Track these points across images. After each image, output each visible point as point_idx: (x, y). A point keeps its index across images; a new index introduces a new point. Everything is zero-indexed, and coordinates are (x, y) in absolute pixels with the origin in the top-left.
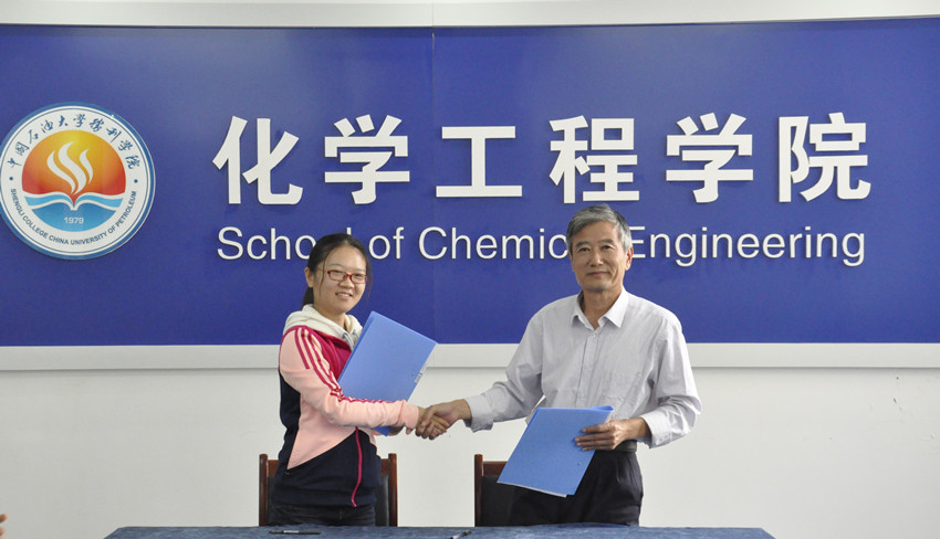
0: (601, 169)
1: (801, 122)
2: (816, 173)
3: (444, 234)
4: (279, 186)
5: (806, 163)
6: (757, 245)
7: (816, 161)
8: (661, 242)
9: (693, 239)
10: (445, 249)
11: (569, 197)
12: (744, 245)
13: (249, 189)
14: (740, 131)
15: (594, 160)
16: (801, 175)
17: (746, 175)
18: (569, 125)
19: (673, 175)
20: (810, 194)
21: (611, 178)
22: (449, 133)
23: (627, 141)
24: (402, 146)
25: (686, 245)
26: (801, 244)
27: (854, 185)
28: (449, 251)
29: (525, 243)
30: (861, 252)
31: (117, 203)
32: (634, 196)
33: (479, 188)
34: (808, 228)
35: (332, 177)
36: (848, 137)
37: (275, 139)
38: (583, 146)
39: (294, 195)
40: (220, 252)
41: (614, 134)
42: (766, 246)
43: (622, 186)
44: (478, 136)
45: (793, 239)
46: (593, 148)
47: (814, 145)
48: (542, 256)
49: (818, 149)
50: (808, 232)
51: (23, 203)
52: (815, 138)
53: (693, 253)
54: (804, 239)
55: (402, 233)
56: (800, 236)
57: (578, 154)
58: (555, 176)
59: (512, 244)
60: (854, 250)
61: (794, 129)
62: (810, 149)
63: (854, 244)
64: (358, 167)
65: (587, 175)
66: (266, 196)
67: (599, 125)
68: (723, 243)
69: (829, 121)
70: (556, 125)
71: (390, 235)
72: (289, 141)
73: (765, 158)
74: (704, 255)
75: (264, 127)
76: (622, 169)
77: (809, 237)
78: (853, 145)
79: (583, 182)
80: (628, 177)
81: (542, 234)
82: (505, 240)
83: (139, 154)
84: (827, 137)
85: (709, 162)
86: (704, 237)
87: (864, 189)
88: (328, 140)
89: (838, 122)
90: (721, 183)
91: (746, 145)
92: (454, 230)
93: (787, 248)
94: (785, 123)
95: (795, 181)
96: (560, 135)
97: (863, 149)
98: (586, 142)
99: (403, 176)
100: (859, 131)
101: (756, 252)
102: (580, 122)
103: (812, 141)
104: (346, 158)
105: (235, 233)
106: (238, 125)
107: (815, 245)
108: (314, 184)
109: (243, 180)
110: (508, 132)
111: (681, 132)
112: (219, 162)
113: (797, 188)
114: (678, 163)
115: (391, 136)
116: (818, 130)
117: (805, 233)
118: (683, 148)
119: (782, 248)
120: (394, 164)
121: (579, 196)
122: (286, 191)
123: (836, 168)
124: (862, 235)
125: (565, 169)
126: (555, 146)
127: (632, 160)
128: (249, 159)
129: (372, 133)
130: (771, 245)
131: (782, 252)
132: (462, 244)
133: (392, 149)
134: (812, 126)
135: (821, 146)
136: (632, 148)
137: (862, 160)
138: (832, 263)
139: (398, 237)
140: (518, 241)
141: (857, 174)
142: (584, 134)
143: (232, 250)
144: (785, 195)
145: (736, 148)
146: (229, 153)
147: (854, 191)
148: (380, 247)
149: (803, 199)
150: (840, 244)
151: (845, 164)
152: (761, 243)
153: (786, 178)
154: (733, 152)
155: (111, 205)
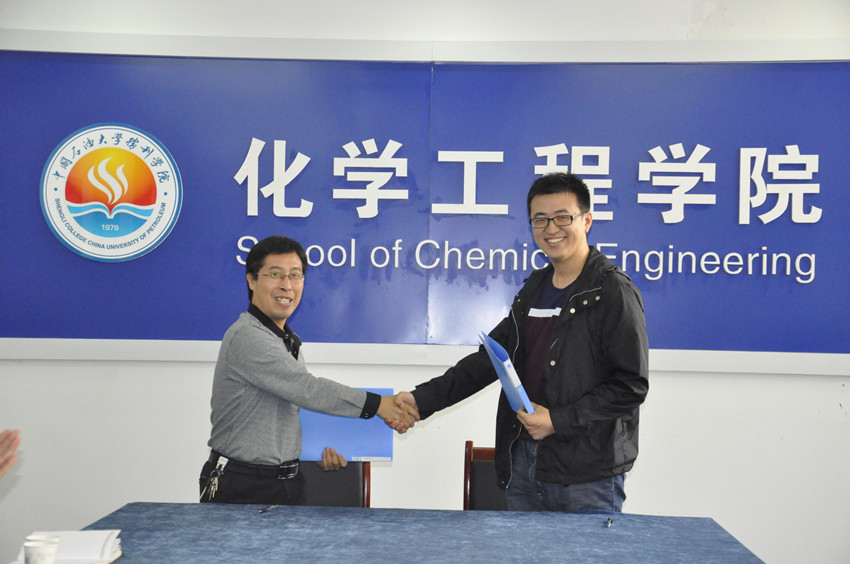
1: (760, 153)
2: (772, 199)
3: (438, 247)
4: (292, 200)
5: (764, 190)
6: (718, 262)
7: (773, 188)
8: (631, 258)
9: (661, 255)
10: (438, 260)
12: (707, 262)
13: (266, 203)
14: (705, 160)
16: (759, 200)
17: (710, 199)
18: (551, 151)
19: (644, 198)
20: (766, 218)
22: (444, 156)
23: (603, 167)
24: (402, 167)
25: (654, 261)
26: (758, 262)
27: (807, 210)
28: (442, 260)
29: (510, 257)
30: (812, 271)
31: (149, 213)
32: (608, 215)
33: (469, 205)
34: (764, 248)
35: (339, 194)
36: (802, 167)
37: (290, 158)
39: (305, 209)
40: (238, 258)
41: (591, 160)
42: (726, 263)
43: (598, 207)
44: (470, 159)
45: (751, 258)
47: (771, 174)
48: (525, 268)
49: (775, 177)
50: (765, 252)
51: (65, 211)
52: (773, 168)
53: (660, 268)
54: (760, 258)
55: (400, 245)
56: (757, 255)
59: (498, 257)
60: (806, 268)
61: (753, 159)
62: (768, 178)
63: (806, 264)
64: (362, 185)
66: (280, 210)
67: (579, 152)
68: (687, 260)
69: (785, 153)
70: (540, 151)
71: (390, 247)
72: (302, 161)
73: (727, 184)
74: (670, 270)
75: (280, 147)
76: (600, 191)
77: (765, 256)
78: (807, 175)
80: (603, 199)
81: (525, 248)
82: (492, 253)
83: (169, 170)
84: (783, 167)
85: (676, 187)
86: (671, 254)
87: (816, 214)
88: (337, 161)
89: (793, 154)
90: (687, 207)
91: (710, 172)
92: (447, 243)
93: (745, 265)
94: (746, 153)
95: (754, 206)
96: (543, 161)
97: (816, 178)
98: (566, 167)
99: (402, 194)
100: (812, 162)
101: (717, 269)
102: (562, 149)
103: (769, 170)
104: (352, 177)
105: (251, 241)
106: (257, 146)
107: (770, 264)
108: (322, 198)
109: (260, 194)
110: (497, 157)
111: (652, 160)
112: (239, 178)
113: (755, 212)
114: (648, 187)
115: (393, 158)
116: (775, 161)
117: (762, 253)
118: (653, 174)
119: (740, 266)
120: (395, 183)
122: (298, 205)
123: (791, 195)
124: (814, 256)
126: (538, 169)
127: (607, 184)
128: (266, 175)
129: (376, 155)
130: (731, 262)
131: (741, 269)
132: (453, 256)
133: (393, 170)
134: (770, 156)
135: (778, 175)
136: (607, 173)
137: (815, 188)
138: (784, 280)
139: (397, 248)
140: (504, 254)
141: (809, 201)
142: (564, 160)
144: (744, 218)
145: (701, 175)
146: (248, 171)
147: (807, 215)
148: (380, 256)
149: (761, 222)
150: (793, 263)
151: (799, 191)
152: (722, 261)
153: (746, 203)
154: (698, 178)
155: (142, 215)
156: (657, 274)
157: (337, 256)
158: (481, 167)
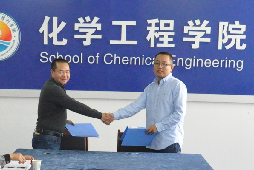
0: (162, 36)
1: (226, 24)
2: (230, 41)
3: (112, 56)
4: (60, 39)
5: (227, 37)
6: (210, 63)
7: (230, 37)
8: (180, 61)
9: (191, 60)
10: (112, 61)
11: (152, 45)
12: (207, 63)
13: (50, 40)
14: (207, 26)
15: (161, 33)
16: (225, 41)
17: (208, 40)
18: (153, 22)
19: (185, 39)
20: (228, 47)
21: (166, 39)
22: (115, 23)
23: (171, 28)
24: (99, 27)
25: (188, 62)
26: (224, 63)
27: (241, 45)
28: (113, 62)
29: (138, 60)
30: (242, 67)
32: (173, 45)
33: (123, 41)
34: (226, 58)
35: (77, 36)
36: (240, 29)
37: (59, 24)
38: (157, 28)
39: (64, 42)
40: (41, 60)
41: (167, 25)
42: (213, 63)
43: (169, 42)
44: (124, 24)
45: (222, 61)
46: (161, 29)
47: (230, 32)
48: (143, 64)
49: (231, 33)
50: (226, 59)
52: (230, 29)
53: (191, 65)
54: (225, 61)
55: (98, 55)
56: (224, 60)
57: (156, 31)
58: (148, 38)
59: (133, 60)
60: (240, 66)
61: (224, 26)
62: (228, 33)
63: (240, 64)
64: (85, 33)
65: (158, 38)
66: (56, 42)
67: (163, 22)
68: (200, 62)
69: (234, 24)
70: (149, 21)
71: (95, 56)
72: (63, 24)
73: (214, 35)
74: (194, 65)
75: (55, 19)
76: (169, 36)
77: (226, 61)
78: (241, 32)
79: (157, 40)
80: (171, 39)
81: (143, 57)
82: (131, 59)
84: (234, 29)
85: (197, 35)
86: (194, 60)
87: (244, 46)
88: (76, 24)
89: (237, 24)
90: (200, 43)
91: (209, 30)
92: (115, 55)
93: (220, 64)
94: (221, 24)
95: (223, 43)
96: (150, 25)
97: (245, 33)
98: (158, 27)
99: (99, 37)
100: (244, 28)
101: (210, 65)
102: (157, 21)
103: (229, 30)
104: (81, 30)
105: (45, 54)
106: (47, 19)
107: (228, 63)
108: (71, 38)
109: (48, 37)
110: (133, 23)
111: (188, 25)
112: (41, 31)
113: (224, 45)
114: (187, 35)
115: (96, 24)
116: (231, 26)
117: (225, 60)
118: (189, 31)
119: (218, 64)
120: (97, 33)
121: (155, 45)
122: (62, 41)
123: (236, 39)
124: (243, 61)
125: (151, 36)
126: (148, 28)
127: (173, 34)
128: (50, 30)
129: (90, 22)
130: (215, 63)
131: (218, 65)
132: (117, 59)
133: (96, 28)
134: (230, 25)
135: (232, 32)
136: (173, 30)
137: (244, 37)
138: (233, 69)
139: (97, 57)
140: (136, 59)
141: (242, 41)
142: (158, 25)
143: (44, 60)
144: (220, 47)
145: (205, 31)
146: (44, 28)
147: (241, 47)
148: (91, 60)
149: (225, 49)
150: (236, 63)
151: (239, 38)
152: (212, 62)
153: (221, 42)
154: (205, 32)
156: (189, 67)
157: (76, 59)
158: (128, 27)
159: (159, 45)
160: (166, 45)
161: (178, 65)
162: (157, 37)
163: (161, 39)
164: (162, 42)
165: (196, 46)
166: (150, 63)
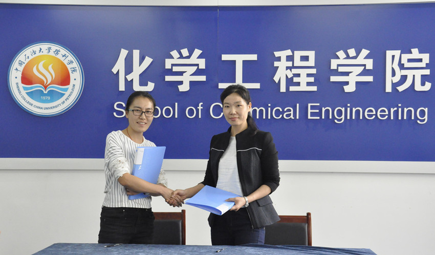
0: (298, 75)
1: (397, 53)
2: (404, 78)
4: (143, 83)
5: (399, 73)
6: (374, 113)
7: (404, 72)
8: (327, 111)
9: (343, 110)
11: (283, 89)
12: (368, 113)
13: (129, 84)
14: (367, 57)
15: (295, 71)
16: (397, 79)
17: (370, 79)
18: (283, 54)
19: (333, 79)
20: (401, 89)
21: (303, 80)
22: (225, 57)
23: (311, 62)
24: (202, 64)
25: (340, 113)
26: (396, 113)
27: (423, 84)
29: (261, 111)
30: (426, 117)
31: (66, 90)
32: (314, 88)
34: (400, 105)
35: (168, 78)
36: (420, 60)
37: (142, 59)
38: (290, 64)
39: (150, 87)
40: (115, 114)
41: (305, 58)
42: (379, 113)
43: (309, 84)
44: (239, 59)
45: (392, 110)
46: (295, 65)
47: (403, 64)
48: (269, 118)
49: (405, 66)
50: (400, 107)
51: (22, 89)
52: (404, 61)
53: (343, 116)
54: (398, 110)
55: (202, 105)
56: (396, 109)
57: (287, 68)
58: (276, 79)
59: (255, 111)
60: (423, 116)
61: (393, 57)
62: (402, 66)
63: (422, 113)
64: (181, 73)
65: (292, 78)
66: (137, 87)
67: (298, 54)
68: (358, 112)
69: (411, 53)
70: (277, 54)
71: (196, 106)
72: (148, 61)
73: (379, 71)
74: (348, 118)
75: (136, 54)
76: (309, 75)
77: (400, 109)
78: (423, 64)
79: (290, 82)
80: (312, 80)
81: (269, 107)
83: (76, 66)
84: (410, 60)
85: (351, 72)
86: (349, 109)
87: (428, 86)
88: (167, 60)
89: (415, 53)
90: (357, 83)
91: (370, 64)
93: (389, 115)
94: (389, 54)
95: (394, 82)
96: (279, 59)
97: (428, 66)
98: (291, 62)
99: (203, 78)
100: (426, 58)
101: (374, 116)
102: (289, 52)
103: (402, 63)
104: (175, 69)
105: (122, 105)
106: (124, 53)
107: (404, 113)
109: (126, 79)
110: (254, 57)
111: (338, 58)
112: (114, 70)
113: (395, 85)
114: (336, 73)
115: (197, 59)
116: (405, 57)
117: (398, 107)
118: (339, 65)
119: (386, 115)
120: (199, 72)
121: (287, 88)
122: (146, 85)
123: (414, 76)
124: (427, 109)
125: (281, 75)
126: (276, 64)
127: (314, 71)
128: (129, 69)
129: (188, 57)
130: (382, 113)
131: (387, 117)
133: (197, 65)
134: (402, 55)
135: (407, 65)
136: (314, 65)
137: (427, 72)
138: (411, 122)
139: (200, 108)
140: (258, 110)
141: (424, 79)
142: (290, 58)
143: (120, 113)
144: (389, 89)
145: (365, 65)
146: (119, 66)
147: (423, 87)
148: (191, 112)
149: (398, 91)
150: (416, 113)
151: (418, 74)
152: (376, 112)
153: (389, 80)
154: (363, 67)
155: (63, 91)
156: (340, 120)
157: (168, 112)
158: (245, 63)
159: (292, 89)
160: (303, 88)
161: (323, 118)
162: (289, 77)
163: (296, 80)
164: (298, 84)
165: (350, 88)
166: (281, 116)
